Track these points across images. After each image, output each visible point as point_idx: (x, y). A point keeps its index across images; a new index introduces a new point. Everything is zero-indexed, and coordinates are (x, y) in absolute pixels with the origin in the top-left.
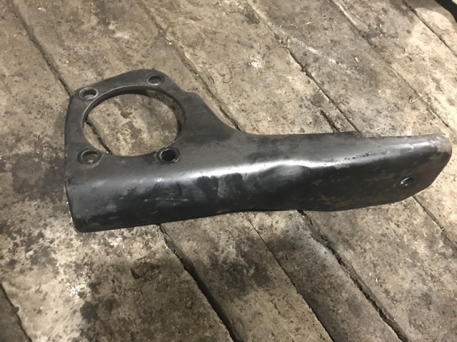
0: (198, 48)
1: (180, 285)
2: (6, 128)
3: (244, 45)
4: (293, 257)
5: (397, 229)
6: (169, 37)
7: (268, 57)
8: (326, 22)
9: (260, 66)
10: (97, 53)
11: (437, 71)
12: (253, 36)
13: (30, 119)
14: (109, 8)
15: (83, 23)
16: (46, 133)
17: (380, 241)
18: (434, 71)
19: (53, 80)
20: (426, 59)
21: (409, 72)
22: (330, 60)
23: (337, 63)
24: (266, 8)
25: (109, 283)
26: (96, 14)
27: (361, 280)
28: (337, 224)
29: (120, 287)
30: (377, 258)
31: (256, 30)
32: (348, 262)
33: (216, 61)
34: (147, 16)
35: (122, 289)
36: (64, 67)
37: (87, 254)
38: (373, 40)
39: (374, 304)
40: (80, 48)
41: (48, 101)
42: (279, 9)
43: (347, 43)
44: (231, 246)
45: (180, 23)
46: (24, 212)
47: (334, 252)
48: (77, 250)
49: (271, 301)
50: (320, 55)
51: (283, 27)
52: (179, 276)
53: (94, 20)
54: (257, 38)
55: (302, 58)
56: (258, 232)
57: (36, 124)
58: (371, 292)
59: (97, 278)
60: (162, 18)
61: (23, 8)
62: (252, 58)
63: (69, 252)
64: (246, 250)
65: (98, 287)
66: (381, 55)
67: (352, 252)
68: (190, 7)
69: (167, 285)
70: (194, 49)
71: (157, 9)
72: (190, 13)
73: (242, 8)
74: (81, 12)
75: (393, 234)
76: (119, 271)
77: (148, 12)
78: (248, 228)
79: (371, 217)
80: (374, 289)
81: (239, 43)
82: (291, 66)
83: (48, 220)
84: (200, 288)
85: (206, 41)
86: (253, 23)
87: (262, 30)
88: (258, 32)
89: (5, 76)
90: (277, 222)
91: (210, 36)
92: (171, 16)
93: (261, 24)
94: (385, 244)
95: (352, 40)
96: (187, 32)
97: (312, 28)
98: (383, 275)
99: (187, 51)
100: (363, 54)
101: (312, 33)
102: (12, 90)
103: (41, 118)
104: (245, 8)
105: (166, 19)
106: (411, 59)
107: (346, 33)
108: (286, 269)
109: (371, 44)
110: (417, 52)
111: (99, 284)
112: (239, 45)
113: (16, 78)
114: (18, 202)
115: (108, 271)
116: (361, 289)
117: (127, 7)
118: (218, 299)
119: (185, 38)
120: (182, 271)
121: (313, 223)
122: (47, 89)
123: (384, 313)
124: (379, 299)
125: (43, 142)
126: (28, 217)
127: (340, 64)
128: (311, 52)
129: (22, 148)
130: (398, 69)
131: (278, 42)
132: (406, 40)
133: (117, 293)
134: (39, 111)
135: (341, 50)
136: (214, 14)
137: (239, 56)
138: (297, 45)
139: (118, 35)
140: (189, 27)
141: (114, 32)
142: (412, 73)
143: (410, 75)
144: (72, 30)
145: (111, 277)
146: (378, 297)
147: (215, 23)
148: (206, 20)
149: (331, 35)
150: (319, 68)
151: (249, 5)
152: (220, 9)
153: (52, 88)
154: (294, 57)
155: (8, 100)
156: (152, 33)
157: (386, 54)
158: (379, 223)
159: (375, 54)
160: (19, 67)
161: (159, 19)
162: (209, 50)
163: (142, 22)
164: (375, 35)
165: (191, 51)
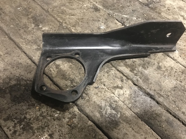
0: (77, 26)
1: (88, 128)
2: (4, 76)
3: (95, 21)
4: (136, 105)
5: (181, 83)
6: (64, 25)
7: (107, 23)
8: (128, 3)
9: (104, 28)
10: (36, 38)
11: (182, 12)
12: (99, 16)
13: (14, 70)
14: (38, 19)
15: (29, 28)
16: (21, 74)
17: (174, 90)
18: (180, 12)
19: (21, 52)
20: (176, 8)
21: (169, 15)
22: (133, 18)
23: (137, 19)
24: (102, 4)
25: (57, 133)
26: (33, 23)
27: (170, 110)
28: (153, 87)
29: (62, 133)
30: (175, 98)
31: (99, 14)
32: (161, 102)
33: (85, 30)
34: (54, 19)
35: (63, 134)
36: (24, 46)
37: (46, 122)
38: (150, 6)
39: (179, 119)
40: (29, 37)
41: (20, 61)
42: (107, 3)
43: (139, 10)
44: (107, 106)
45: (68, 18)
46: (17, 109)
47: (154, 99)
48: (41, 121)
49: (131, 127)
50: (129, 17)
51: (110, 10)
52: (87, 124)
53: (33, 25)
54: (100, 17)
55: (121, 20)
56: (118, 98)
57: (17, 72)
58: (176, 114)
59: (52, 132)
60: (60, 18)
61: (4, 27)
62: (100, 25)
63: (38, 122)
64: (114, 107)
65: (52, 135)
66: (155, 11)
67: (163, 98)
68: (70, 11)
69: (82, 129)
70: (75, 27)
71: (57, 15)
72: (71, 13)
73: (92, 6)
74: (27, 23)
75: (180, 86)
76: (61, 126)
77: (54, 17)
78: (113, 97)
79: (167, 80)
80: (177, 113)
81: (93, 20)
82: (117, 25)
83: (27, 111)
84: (97, 127)
85: (80, 23)
86: (98, 11)
87: (102, 13)
88: (101, 14)
89: (1, 55)
90: (125, 92)
91: (81, 20)
92: (63, 16)
93: (101, 11)
94: (177, 91)
95: (141, 8)
96: (71, 21)
97: (123, 7)
98: (180, 105)
99: (73, 29)
100: (147, 13)
101: (123, 9)
102: (5, 60)
103: (18, 69)
104: (93, 6)
105: (61, 18)
106: (169, 10)
107: (138, 6)
108: (134, 111)
109: (150, 7)
110: (171, 6)
111: (53, 134)
112: (94, 21)
113: (6, 55)
114: (14, 106)
115: (56, 127)
116: (171, 114)
117: (45, 17)
118: (106, 131)
119: (71, 24)
120: (88, 121)
121: (142, 88)
122: (19, 57)
123: (185, 123)
124: (180, 117)
125: (20, 78)
126: (19, 111)
127: (138, 19)
128: (124, 17)
129: (12, 82)
130: (164, 15)
131: (110, 16)
132: (165, 2)
133: (61, 136)
134: (17, 66)
135: (137, 13)
136: (81, 11)
137: (94, 25)
138: (118, 15)
139: (44, 29)
140: (72, 19)
141: (42, 28)
142: (171, 15)
143: (170, 16)
144: (25, 31)
145: (57, 130)
146: (180, 116)
147: (82, 15)
148: (78, 14)
149: (131, 8)
150: (129, 22)
151: (94, 4)
152: (83, 9)
153: (21, 56)
154: (118, 20)
155: (4, 64)
156: (57, 25)
157: (157, 10)
158: (172, 82)
159: (153, 11)
160: (6, 50)
161: (59, 19)
162: (81, 26)
163: (52, 21)
164: (151, 4)
165: (74, 28)
